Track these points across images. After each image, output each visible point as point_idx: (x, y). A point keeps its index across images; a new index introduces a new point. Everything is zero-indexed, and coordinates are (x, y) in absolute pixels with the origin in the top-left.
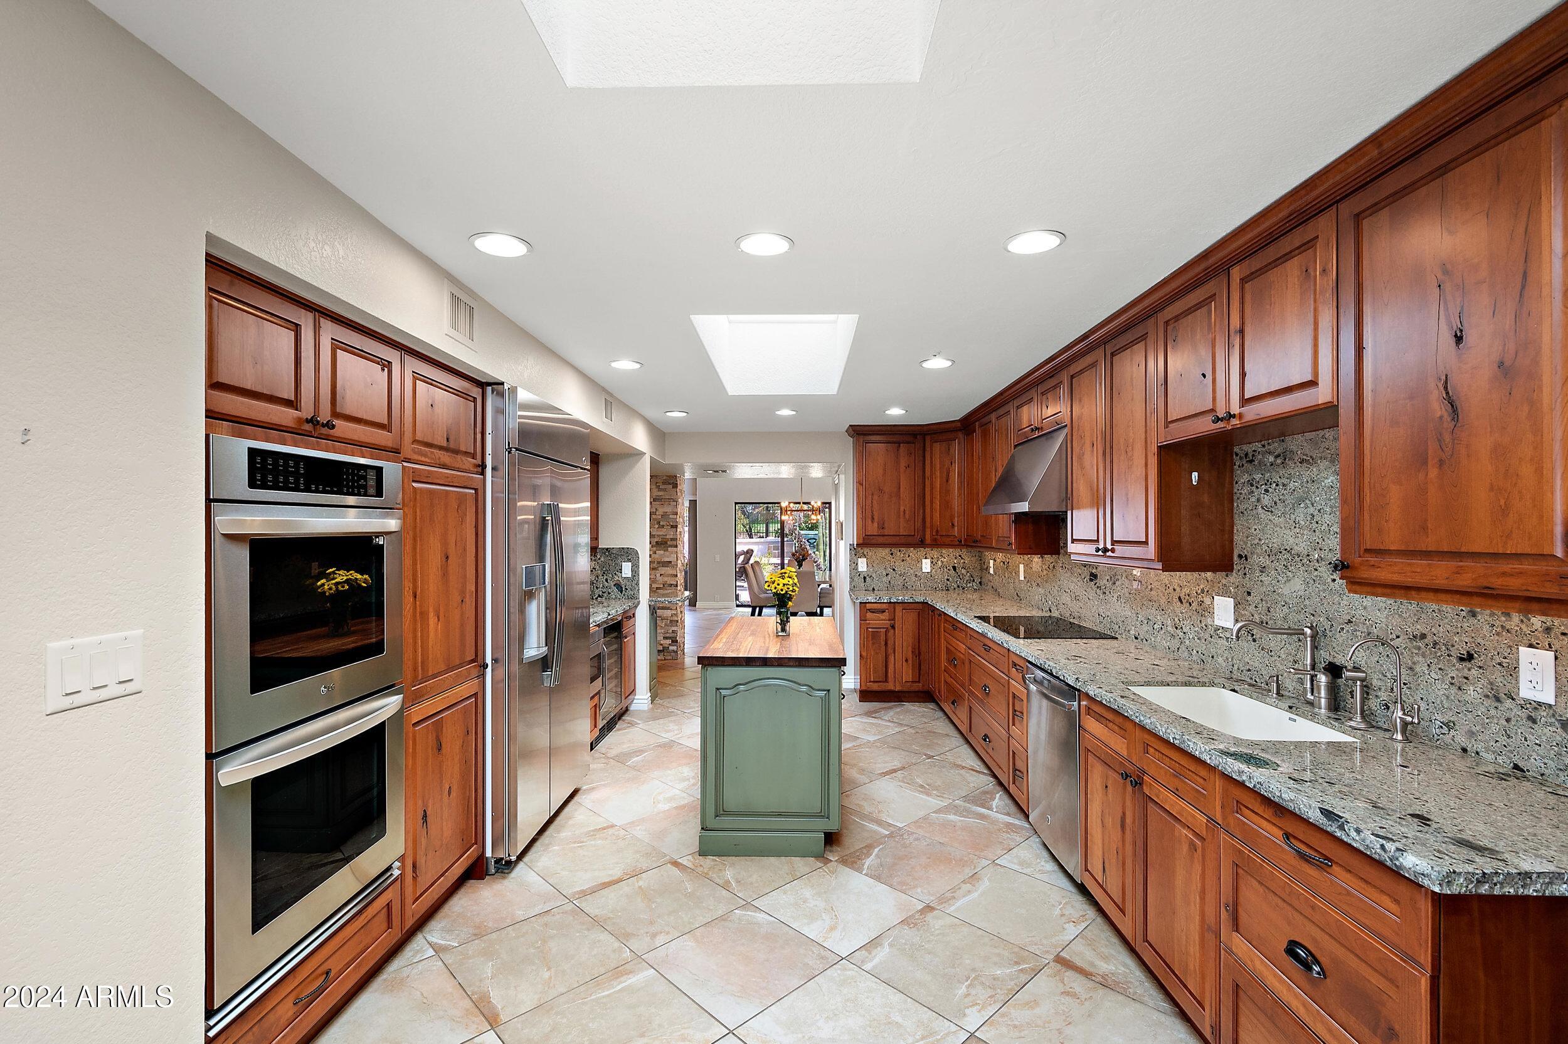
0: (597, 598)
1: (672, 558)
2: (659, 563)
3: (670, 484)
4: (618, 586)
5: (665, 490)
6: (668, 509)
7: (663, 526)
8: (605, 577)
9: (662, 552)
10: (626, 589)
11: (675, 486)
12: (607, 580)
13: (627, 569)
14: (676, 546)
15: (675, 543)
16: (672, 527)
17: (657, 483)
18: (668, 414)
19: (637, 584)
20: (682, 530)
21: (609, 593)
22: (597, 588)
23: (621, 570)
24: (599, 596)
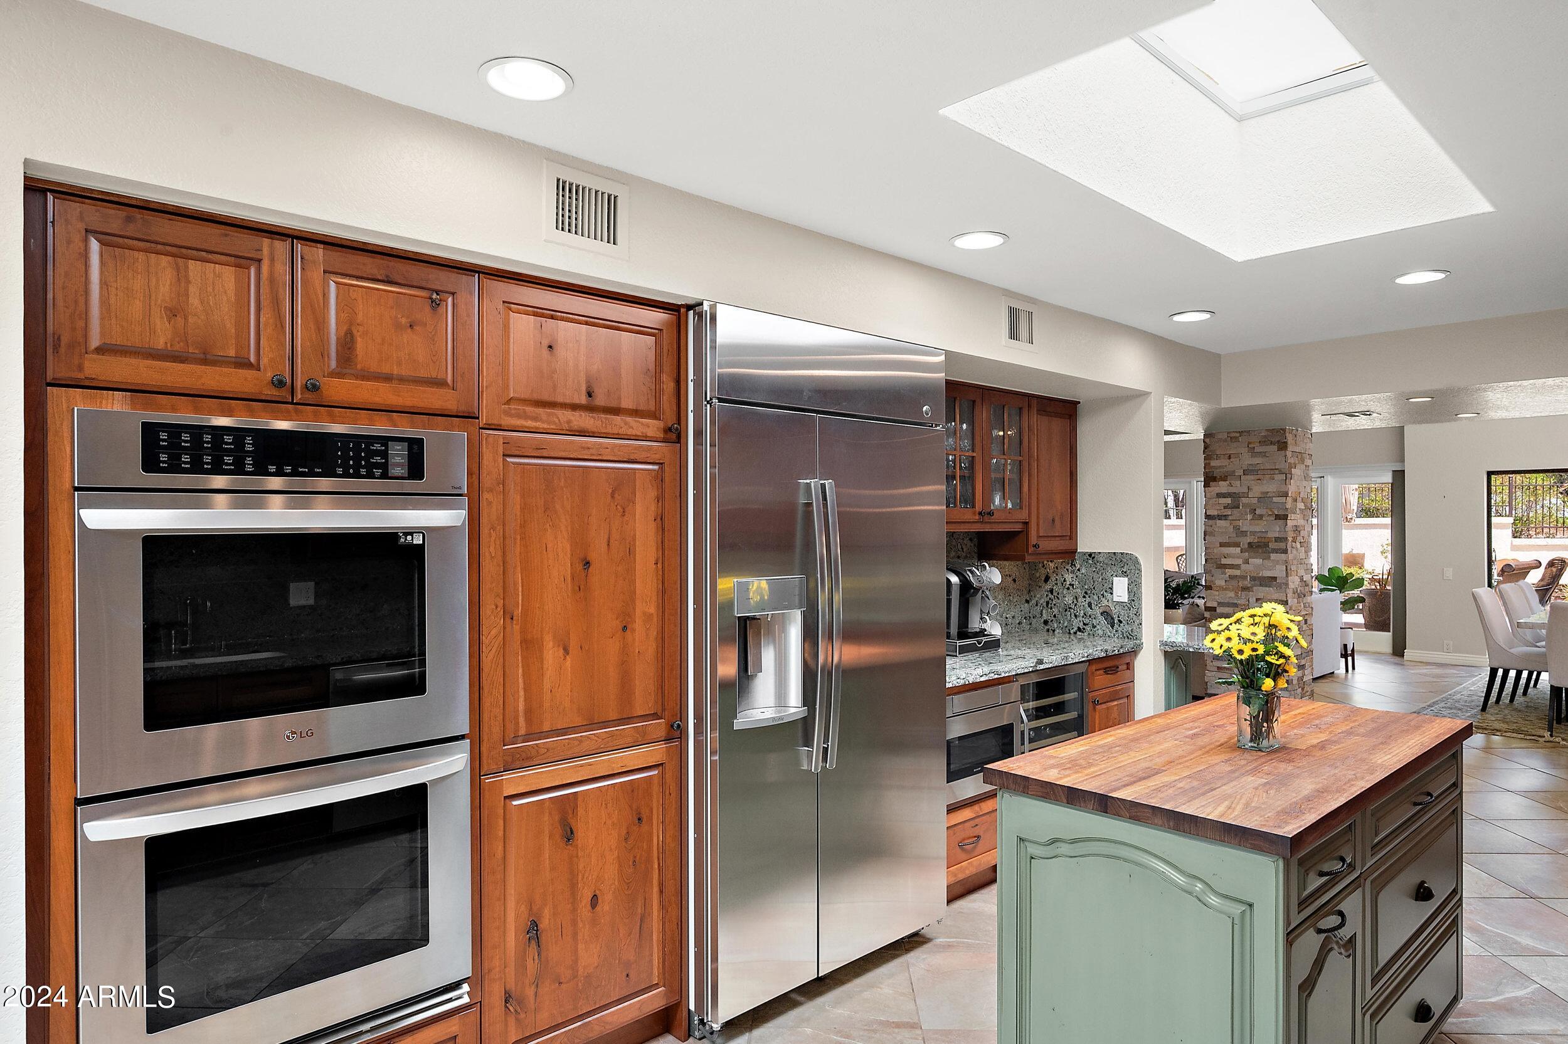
0: (1075, 633)
1: (1278, 572)
2: (1253, 579)
3: (1272, 443)
4: (1106, 614)
5: (1263, 454)
6: (1271, 487)
7: (1261, 517)
8: (1088, 600)
9: (1259, 561)
10: (1120, 622)
11: (1283, 446)
12: (1090, 605)
13: (1121, 588)
14: (1285, 551)
15: (1282, 545)
16: (1278, 517)
17: (1249, 443)
18: (1177, 318)
19: (1138, 614)
20: (1301, 522)
21: (1094, 627)
22: (1076, 616)
23: (1111, 589)
24: (1079, 629)
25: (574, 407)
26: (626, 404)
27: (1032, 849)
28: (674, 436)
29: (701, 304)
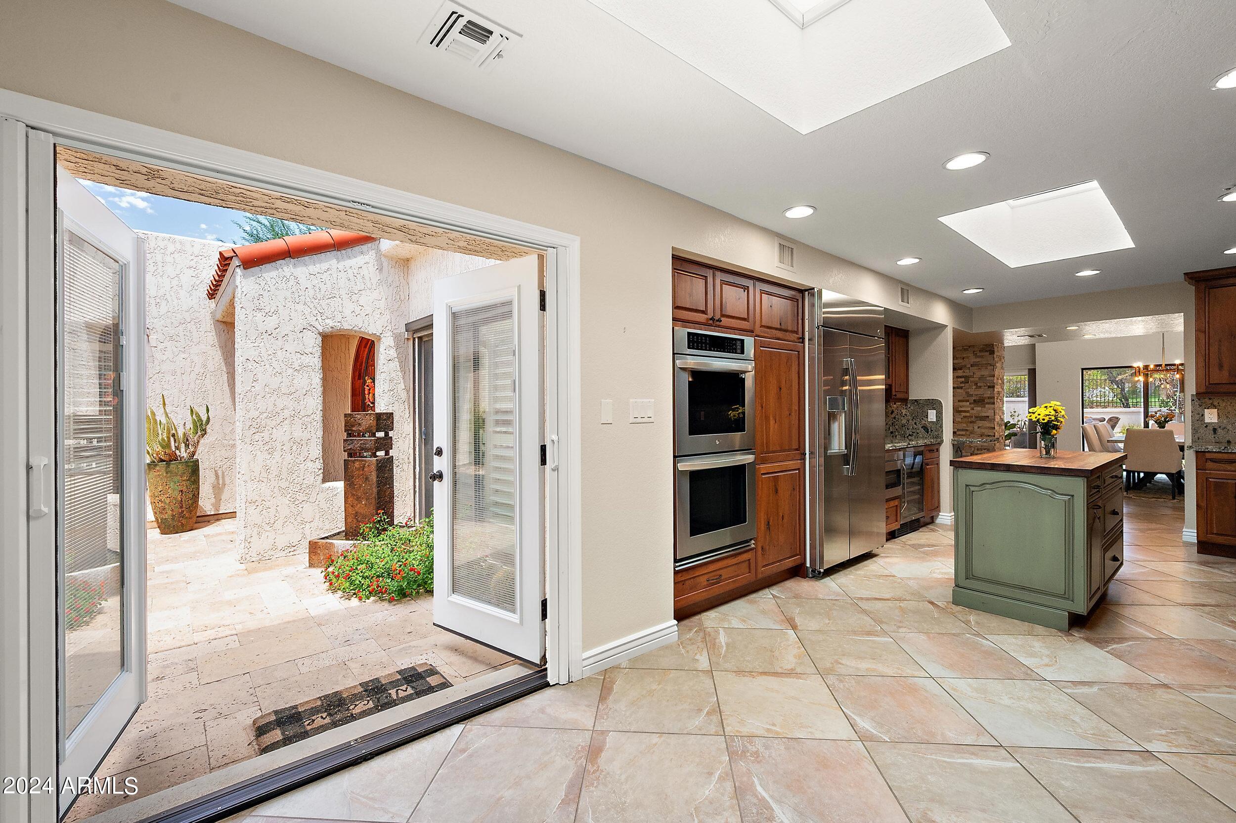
0: (908, 437)
1: (990, 413)
2: (976, 417)
3: (986, 351)
4: (925, 428)
5: (982, 357)
6: (985, 373)
7: (980, 387)
8: (914, 421)
9: (979, 409)
10: (932, 430)
11: (992, 352)
12: (915, 423)
13: (932, 415)
14: (994, 403)
15: (992, 400)
16: (989, 387)
17: (974, 351)
18: (965, 292)
19: (941, 427)
20: (1000, 390)
21: (918, 433)
22: (908, 429)
23: (927, 416)
24: (910, 435)
25: (776, 329)
26: (790, 328)
27: (972, 489)
28: (801, 340)
29: (814, 289)
